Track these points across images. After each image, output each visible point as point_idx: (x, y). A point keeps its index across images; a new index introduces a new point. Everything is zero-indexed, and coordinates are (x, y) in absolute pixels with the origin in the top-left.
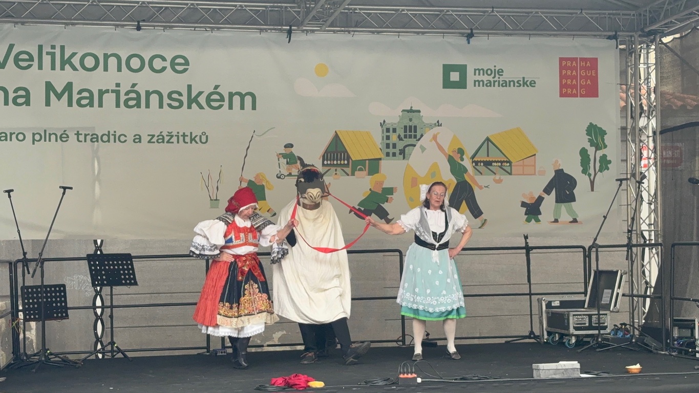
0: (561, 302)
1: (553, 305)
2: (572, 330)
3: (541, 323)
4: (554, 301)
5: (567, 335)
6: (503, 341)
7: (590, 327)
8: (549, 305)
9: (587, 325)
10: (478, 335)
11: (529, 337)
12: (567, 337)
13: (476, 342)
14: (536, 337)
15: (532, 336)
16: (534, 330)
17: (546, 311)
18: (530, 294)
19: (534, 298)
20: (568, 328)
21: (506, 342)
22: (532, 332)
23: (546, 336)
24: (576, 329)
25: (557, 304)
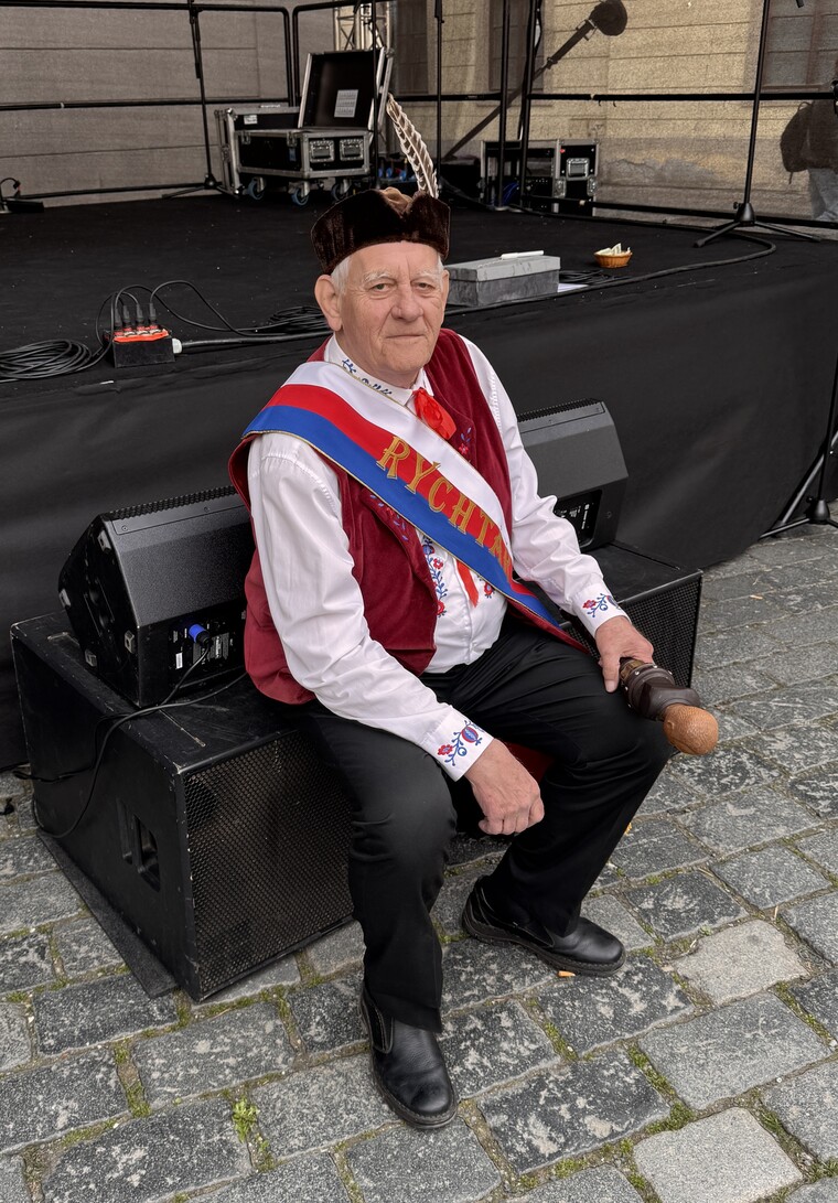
0: (260, 117)
1: (246, 122)
2: (308, 171)
3: (227, 156)
4: (248, 115)
5: (295, 180)
6: (159, 194)
7: (337, 164)
8: (239, 123)
9: (332, 158)
10: (97, 187)
11: (206, 186)
12: (296, 184)
13: (95, 199)
14: (217, 185)
15: (211, 183)
16: (213, 172)
17: (235, 134)
18: (203, 102)
19: (211, 109)
20: (298, 165)
21: (166, 198)
22: (211, 177)
23: (237, 184)
24: (315, 167)
25: (251, 120)
